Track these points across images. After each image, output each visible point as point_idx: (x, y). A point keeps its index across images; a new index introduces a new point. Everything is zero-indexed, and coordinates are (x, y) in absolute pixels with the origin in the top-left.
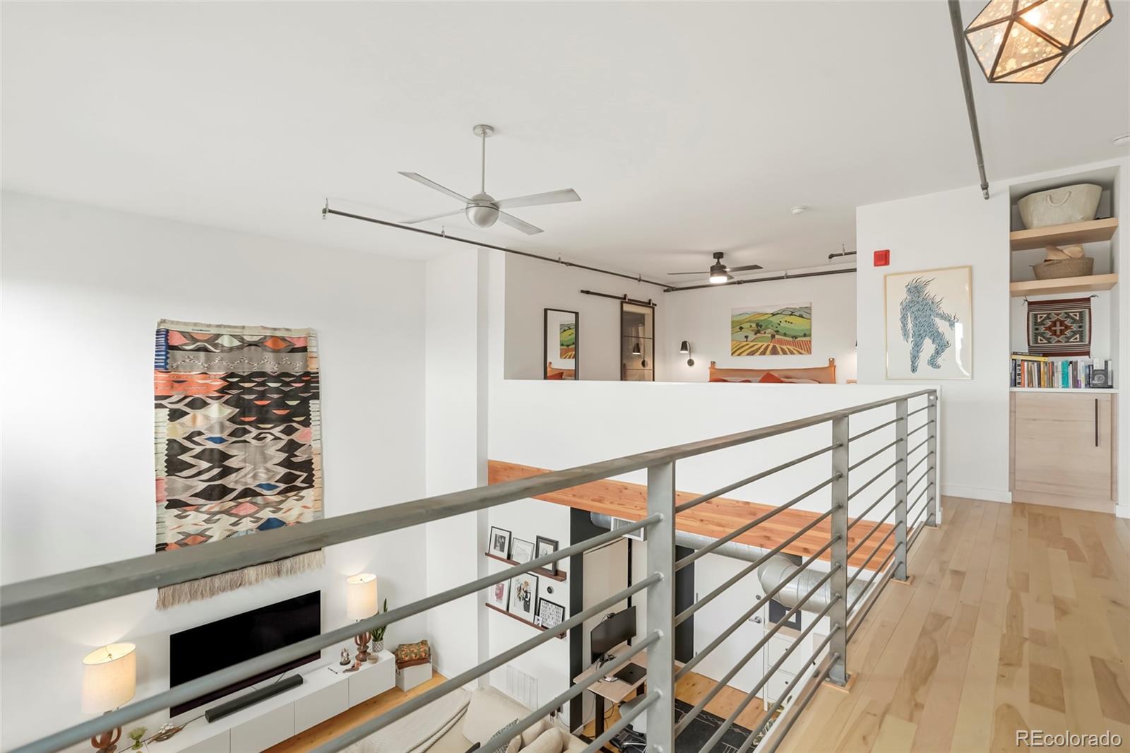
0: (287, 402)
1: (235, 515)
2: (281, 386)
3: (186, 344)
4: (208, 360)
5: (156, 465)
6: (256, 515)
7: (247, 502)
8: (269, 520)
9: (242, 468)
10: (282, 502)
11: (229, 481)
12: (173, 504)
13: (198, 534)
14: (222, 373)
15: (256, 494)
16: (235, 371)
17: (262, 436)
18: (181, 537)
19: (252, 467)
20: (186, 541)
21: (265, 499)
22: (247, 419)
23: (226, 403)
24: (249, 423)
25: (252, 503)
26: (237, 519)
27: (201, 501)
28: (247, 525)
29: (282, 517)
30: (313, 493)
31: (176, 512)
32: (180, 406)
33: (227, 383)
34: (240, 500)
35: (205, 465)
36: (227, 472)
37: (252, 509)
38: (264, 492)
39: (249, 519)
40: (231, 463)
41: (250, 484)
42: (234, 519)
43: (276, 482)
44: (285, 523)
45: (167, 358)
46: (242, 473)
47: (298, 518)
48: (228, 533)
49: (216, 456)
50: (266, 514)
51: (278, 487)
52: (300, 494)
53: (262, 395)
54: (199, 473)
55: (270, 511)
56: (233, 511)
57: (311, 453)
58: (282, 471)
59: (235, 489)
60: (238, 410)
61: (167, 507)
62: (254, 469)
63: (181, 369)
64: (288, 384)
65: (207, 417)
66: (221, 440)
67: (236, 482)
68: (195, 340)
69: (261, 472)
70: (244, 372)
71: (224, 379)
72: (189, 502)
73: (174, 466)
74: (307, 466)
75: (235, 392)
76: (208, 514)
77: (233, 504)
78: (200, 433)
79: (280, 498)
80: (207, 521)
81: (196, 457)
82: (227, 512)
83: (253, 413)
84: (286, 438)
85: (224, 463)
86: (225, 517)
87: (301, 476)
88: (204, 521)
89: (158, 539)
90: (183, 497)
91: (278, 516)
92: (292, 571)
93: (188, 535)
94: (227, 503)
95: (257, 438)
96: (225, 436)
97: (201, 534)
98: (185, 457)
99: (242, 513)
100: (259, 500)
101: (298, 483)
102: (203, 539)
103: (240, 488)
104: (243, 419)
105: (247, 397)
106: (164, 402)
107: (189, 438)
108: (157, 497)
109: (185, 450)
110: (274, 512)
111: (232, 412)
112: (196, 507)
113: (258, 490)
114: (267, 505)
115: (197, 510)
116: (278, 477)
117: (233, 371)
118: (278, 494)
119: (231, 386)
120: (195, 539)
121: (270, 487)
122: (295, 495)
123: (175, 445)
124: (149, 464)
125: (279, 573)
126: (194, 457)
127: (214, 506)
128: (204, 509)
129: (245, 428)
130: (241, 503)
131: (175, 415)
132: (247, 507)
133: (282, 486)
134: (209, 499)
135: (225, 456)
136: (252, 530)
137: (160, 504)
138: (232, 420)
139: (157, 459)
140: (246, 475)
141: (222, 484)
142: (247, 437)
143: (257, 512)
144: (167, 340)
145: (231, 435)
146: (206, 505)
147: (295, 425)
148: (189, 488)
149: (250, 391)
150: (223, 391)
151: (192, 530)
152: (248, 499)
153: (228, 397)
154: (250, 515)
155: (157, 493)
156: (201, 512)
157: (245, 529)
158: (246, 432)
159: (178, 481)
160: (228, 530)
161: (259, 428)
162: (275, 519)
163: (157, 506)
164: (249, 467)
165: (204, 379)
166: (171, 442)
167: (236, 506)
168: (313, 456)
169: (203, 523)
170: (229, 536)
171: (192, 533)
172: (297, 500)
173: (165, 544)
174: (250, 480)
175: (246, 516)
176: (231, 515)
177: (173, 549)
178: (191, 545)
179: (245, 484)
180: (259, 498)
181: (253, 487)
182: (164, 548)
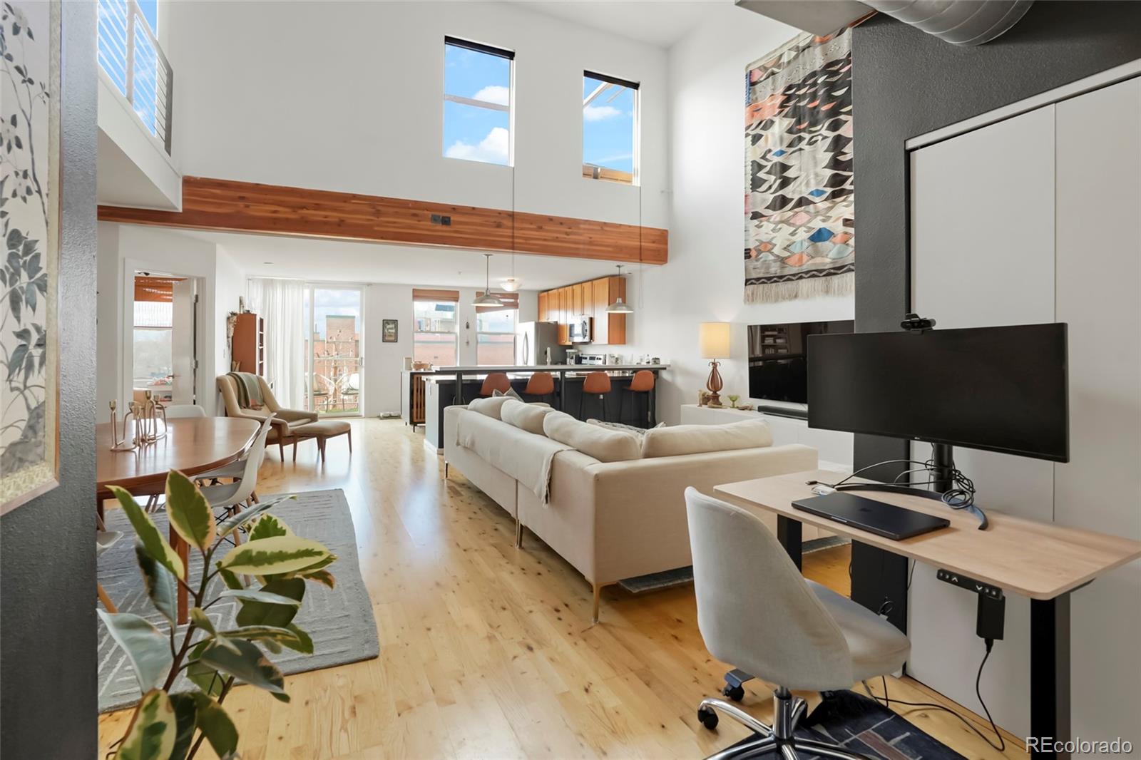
0: (833, 94)
1: (793, 225)
2: (826, 79)
3: (762, 77)
4: (774, 81)
5: (745, 184)
6: (809, 225)
7: (802, 211)
8: (820, 230)
9: (797, 177)
10: (831, 208)
11: (788, 192)
12: (756, 216)
13: (768, 242)
14: (781, 90)
15: (809, 202)
16: (792, 83)
17: (813, 140)
18: (757, 243)
19: (805, 174)
20: (760, 248)
21: (815, 208)
22: (802, 126)
23: (785, 116)
24: (804, 130)
25: (805, 212)
26: (794, 229)
27: (769, 212)
28: (803, 235)
29: (831, 227)
31: (756, 222)
32: (759, 131)
33: (786, 97)
34: (795, 210)
35: (773, 178)
36: (785, 182)
37: (805, 219)
38: (816, 199)
39: (804, 229)
40: (790, 174)
41: (804, 193)
42: (792, 229)
43: (824, 186)
44: (833, 234)
45: (750, 93)
46: (798, 181)
48: (788, 243)
49: (778, 168)
50: (818, 224)
51: (825, 192)
53: (814, 97)
54: (770, 187)
55: (820, 220)
56: (791, 221)
58: (829, 172)
59: (793, 199)
60: (795, 119)
61: (752, 218)
62: (807, 176)
63: (759, 99)
64: (836, 73)
65: (773, 135)
66: (782, 153)
67: (794, 192)
68: (766, 69)
69: (812, 179)
70: (799, 80)
71: (784, 94)
72: (764, 214)
73: (756, 183)
75: (792, 103)
76: (774, 224)
77: (791, 213)
78: (770, 151)
79: (828, 204)
80: (773, 230)
81: (769, 173)
82: (786, 222)
83: (807, 118)
84: (831, 135)
85: (784, 174)
86: (784, 226)
88: (772, 230)
89: (746, 246)
90: (761, 210)
91: (827, 225)
93: (762, 243)
94: (787, 213)
95: (810, 143)
96: (784, 148)
97: (769, 242)
98: (761, 175)
99: (798, 223)
100: (811, 208)
101: (847, 185)
102: (770, 247)
103: (796, 197)
104: (798, 127)
105: (802, 104)
106: (749, 131)
107: (764, 157)
108: (745, 210)
109: (761, 167)
110: (824, 221)
111: (789, 124)
112: (768, 218)
113: (810, 198)
114: (817, 213)
115: (768, 221)
116: (826, 182)
117: (790, 84)
118: (826, 200)
119: (789, 98)
120: (766, 247)
121: (819, 193)
122: (844, 200)
123: (755, 164)
124: (741, 182)
125: (827, 291)
126: (767, 173)
127: (776, 215)
128: (772, 219)
129: (800, 137)
130: (797, 213)
131: (756, 139)
132: (802, 216)
133: (829, 190)
134: (774, 210)
135: (785, 168)
136: (804, 240)
137: (747, 215)
138: (790, 131)
139: (746, 179)
140: (801, 184)
141: (782, 195)
142: (803, 145)
143: (809, 221)
144: (750, 78)
145: (790, 145)
146: (773, 216)
147: (843, 117)
148: (764, 200)
149: (803, 97)
150: (782, 106)
151: (764, 238)
152: (803, 208)
153: (787, 110)
154: (804, 225)
155: (745, 206)
156: (771, 222)
157: (799, 239)
158: (800, 139)
159: (758, 195)
160: (789, 240)
161: (811, 132)
162: (824, 228)
163: (746, 217)
164: (803, 174)
165: (772, 100)
166: (753, 162)
167: (794, 215)
169: (771, 232)
170: (789, 246)
171: (764, 241)
172: (846, 206)
173: (749, 249)
174: (803, 188)
175: (800, 226)
176: (789, 225)
177: (753, 253)
178: (762, 252)
179: (801, 192)
180: (812, 206)
181: (805, 195)
182: (749, 253)
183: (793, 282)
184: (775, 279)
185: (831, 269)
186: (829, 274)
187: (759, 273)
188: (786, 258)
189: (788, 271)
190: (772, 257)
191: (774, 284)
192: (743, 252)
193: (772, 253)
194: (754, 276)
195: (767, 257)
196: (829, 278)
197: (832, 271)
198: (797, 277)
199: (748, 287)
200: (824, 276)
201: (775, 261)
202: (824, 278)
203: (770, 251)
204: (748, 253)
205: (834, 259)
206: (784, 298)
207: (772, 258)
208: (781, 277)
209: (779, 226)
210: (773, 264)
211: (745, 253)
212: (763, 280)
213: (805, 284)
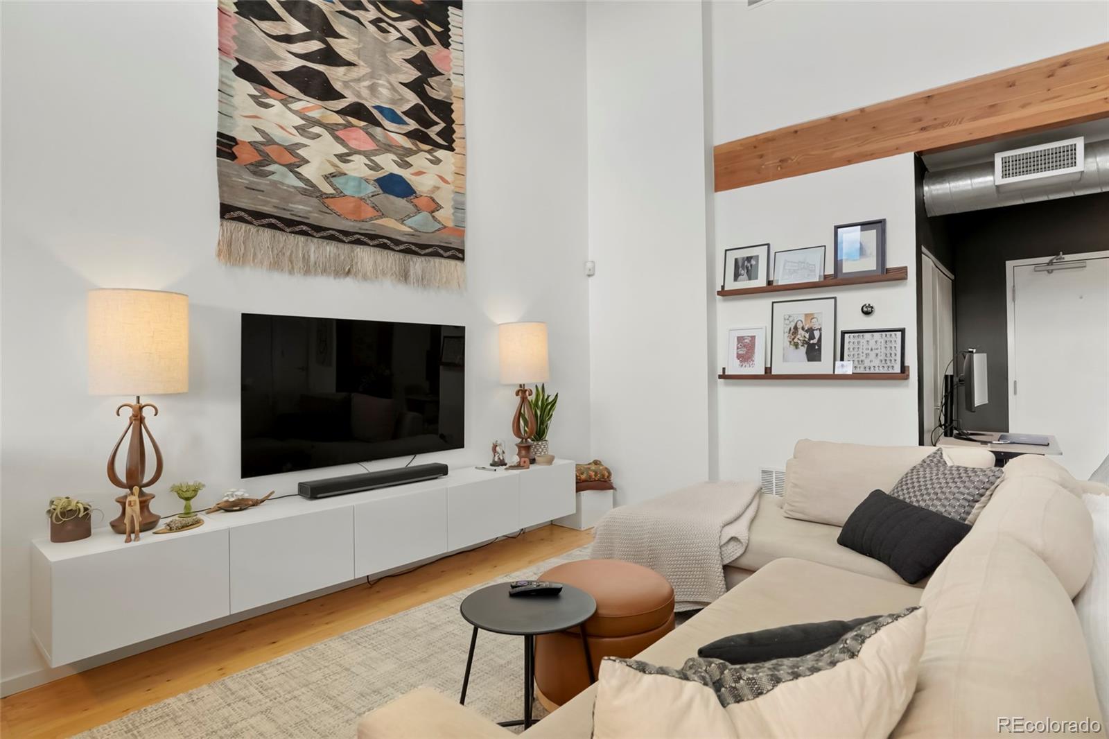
1: (343, 143)
6: (374, 159)
7: (360, 128)
8: (392, 175)
9: (352, 65)
10: (411, 153)
11: (336, 75)
12: (245, 71)
13: (286, 148)
15: (374, 121)
17: (383, 26)
18: (259, 137)
19: (370, 70)
20: (266, 149)
21: (386, 136)
25: (368, 133)
26: (345, 151)
27: (291, 90)
28: (358, 167)
29: (411, 181)
30: (453, 160)
31: (250, 88)
34: (351, 119)
35: (298, 27)
36: (331, 56)
37: (369, 146)
38: (386, 123)
39: (363, 159)
40: (337, 45)
41: (366, 100)
42: (343, 150)
43: (404, 113)
44: (415, 193)
46: (354, 73)
47: (433, 192)
48: (332, 170)
49: (316, 21)
50: (388, 163)
51: (405, 123)
52: (435, 154)
55: (394, 161)
56: (340, 134)
57: (450, 92)
58: (413, 98)
59: (343, 96)
61: (236, 72)
62: (372, 76)
67: (346, 84)
69: (382, 86)
72: (271, 81)
74: (444, 109)
76: (302, 119)
77: (339, 119)
79: (407, 143)
80: (299, 130)
82: (331, 130)
84: (418, 47)
85: (327, 40)
86: (327, 135)
87: (437, 124)
88: (296, 128)
89: (221, 124)
90: (264, 68)
91: (405, 174)
92: (424, 282)
93: (270, 141)
94: (333, 114)
95: (376, 26)
97: (292, 149)
99: (353, 144)
100: (378, 131)
101: (433, 132)
102: (293, 160)
103: (350, 99)
108: (220, 43)
110: (399, 165)
112: (284, 97)
113: (375, 112)
114: (388, 148)
115: (284, 103)
116: (406, 107)
120: (280, 154)
121: (394, 118)
122: (429, 152)
125: (405, 276)
126: (282, 5)
128: (297, 106)
130: (353, 126)
132: (358, 135)
133: (411, 125)
135: (330, 29)
136: (367, 181)
137: (224, 58)
140: (359, 80)
141: (324, 75)
142: (362, 16)
143: (375, 153)
146: (300, 100)
147: (430, 33)
151: (276, 134)
152: (363, 124)
154: (367, 154)
155: (220, 35)
156: (290, 109)
157: (357, 174)
158: (360, 6)
159: (256, 35)
160: (335, 166)
161: (379, 10)
162: (401, 178)
163: (221, 60)
164: (364, 69)
167: (346, 127)
168: (454, 100)
169: (295, 132)
170: (333, 175)
171: (277, 140)
172: (431, 161)
173: (233, 139)
174: (365, 93)
175: (359, 152)
176: (337, 138)
177: (245, 155)
178: (275, 163)
179: (359, 95)
180: (379, 129)
181: (369, 105)
182: (231, 147)
183: (341, 245)
184: (305, 228)
185: (413, 244)
186: (407, 251)
187: (266, 203)
188: (328, 196)
189: (328, 221)
190: (292, 180)
191: (302, 238)
192: (216, 138)
193: (299, 176)
194: (245, 202)
195: (284, 176)
196: (409, 257)
197: (413, 248)
198: (350, 239)
199: (228, 224)
200: (401, 251)
201: (304, 192)
202: (401, 255)
203: (292, 168)
204: (226, 146)
205: (416, 231)
206: (324, 271)
207: (301, 184)
208: (318, 229)
209: (317, 130)
210: (300, 197)
211: (219, 143)
212: (273, 221)
213: (366, 256)
